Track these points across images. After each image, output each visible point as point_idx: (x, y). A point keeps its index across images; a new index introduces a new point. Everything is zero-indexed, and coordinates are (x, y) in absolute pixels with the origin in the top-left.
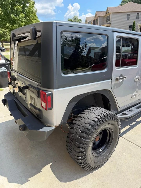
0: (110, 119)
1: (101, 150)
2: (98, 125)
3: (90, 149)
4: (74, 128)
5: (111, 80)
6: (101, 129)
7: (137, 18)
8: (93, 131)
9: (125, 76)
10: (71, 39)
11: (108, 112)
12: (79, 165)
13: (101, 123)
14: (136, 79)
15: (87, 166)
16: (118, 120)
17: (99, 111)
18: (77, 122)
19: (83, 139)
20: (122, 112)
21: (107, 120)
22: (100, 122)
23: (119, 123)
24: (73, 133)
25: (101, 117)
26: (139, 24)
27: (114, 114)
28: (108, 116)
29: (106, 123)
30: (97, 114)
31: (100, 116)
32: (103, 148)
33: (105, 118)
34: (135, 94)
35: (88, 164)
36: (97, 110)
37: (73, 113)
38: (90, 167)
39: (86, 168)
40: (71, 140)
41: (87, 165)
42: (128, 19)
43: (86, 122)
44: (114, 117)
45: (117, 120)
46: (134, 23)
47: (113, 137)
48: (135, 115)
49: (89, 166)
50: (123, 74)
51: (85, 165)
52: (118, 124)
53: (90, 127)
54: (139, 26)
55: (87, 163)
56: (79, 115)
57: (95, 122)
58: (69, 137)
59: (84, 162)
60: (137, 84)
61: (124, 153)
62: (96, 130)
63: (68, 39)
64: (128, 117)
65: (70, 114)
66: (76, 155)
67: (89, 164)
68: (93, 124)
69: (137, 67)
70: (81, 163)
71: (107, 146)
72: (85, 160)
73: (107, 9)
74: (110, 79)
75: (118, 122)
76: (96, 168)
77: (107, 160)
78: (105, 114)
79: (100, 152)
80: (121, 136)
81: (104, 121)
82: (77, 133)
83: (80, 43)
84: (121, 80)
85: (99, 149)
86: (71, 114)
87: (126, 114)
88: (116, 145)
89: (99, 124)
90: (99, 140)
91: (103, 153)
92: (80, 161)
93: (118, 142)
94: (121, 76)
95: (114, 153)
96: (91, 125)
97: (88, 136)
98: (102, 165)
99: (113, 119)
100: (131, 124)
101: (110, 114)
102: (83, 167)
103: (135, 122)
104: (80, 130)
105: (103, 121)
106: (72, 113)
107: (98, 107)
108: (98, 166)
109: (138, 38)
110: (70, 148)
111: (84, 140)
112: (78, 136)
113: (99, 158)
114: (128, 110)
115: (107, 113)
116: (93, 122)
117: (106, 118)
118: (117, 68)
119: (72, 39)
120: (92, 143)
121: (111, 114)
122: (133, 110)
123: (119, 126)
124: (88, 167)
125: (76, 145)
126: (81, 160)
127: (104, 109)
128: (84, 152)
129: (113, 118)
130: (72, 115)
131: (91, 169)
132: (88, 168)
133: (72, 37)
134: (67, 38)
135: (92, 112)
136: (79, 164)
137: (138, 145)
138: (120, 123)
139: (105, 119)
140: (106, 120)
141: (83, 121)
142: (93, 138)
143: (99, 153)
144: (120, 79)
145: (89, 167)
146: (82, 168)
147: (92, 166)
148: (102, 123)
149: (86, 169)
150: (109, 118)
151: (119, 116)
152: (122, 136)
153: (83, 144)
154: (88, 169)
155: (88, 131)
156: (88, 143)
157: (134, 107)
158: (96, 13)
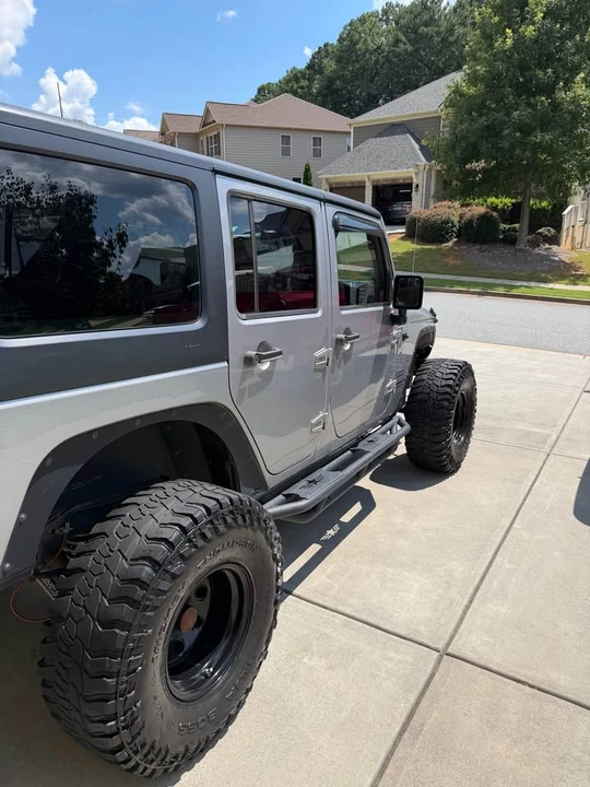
0: (235, 520)
1: (208, 667)
2: (182, 557)
3: (158, 673)
4: (73, 589)
5: (226, 364)
6: (200, 571)
7: (317, 153)
8: (164, 585)
9: (278, 350)
10: (46, 197)
11: (223, 494)
12: (111, 762)
13: (196, 546)
14: (321, 359)
15: (150, 757)
16: (265, 521)
17: (186, 495)
18: (89, 561)
19: (117, 631)
20: (285, 493)
21: (222, 528)
22: (190, 541)
23: (271, 533)
24: (69, 615)
25: (195, 521)
26: (324, 176)
27: (250, 501)
28: (225, 511)
29: (217, 543)
30: (180, 507)
31: (191, 516)
32: (217, 656)
33: (211, 522)
34: (324, 418)
35: (152, 747)
36: (178, 494)
37: (68, 525)
38: (165, 757)
39: (146, 769)
40: (64, 649)
41: (148, 753)
42: (286, 152)
43: (129, 553)
44: (249, 512)
45: (263, 523)
46: (307, 170)
47: (256, 601)
48: (329, 498)
49: (156, 756)
50: (269, 342)
51: (136, 753)
52: (267, 538)
53: (146, 571)
54: (324, 182)
55: (149, 742)
56: (96, 529)
57: (171, 545)
58: (49, 639)
59: (134, 738)
60: (324, 376)
61: (306, 660)
62: (178, 581)
63: (34, 195)
64: (306, 506)
65: (53, 531)
66: (88, 718)
67: (157, 746)
68: (159, 558)
69: (319, 314)
70: (121, 748)
71: (231, 643)
72: (135, 730)
73: (207, 111)
74: (223, 361)
75: (266, 529)
76: (191, 756)
77: (240, 706)
78: (211, 504)
79: (207, 677)
80: (290, 593)
81: (209, 535)
82: (87, 612)
83: (96, 224)
84: (265, 366)
85: (198, 665)
86: (57, 532)
87: (297, 498)
88: (270, 633)
89: (186, 549)
90: (197, 625)
91: (217, 677)
92: (115, 742)
93: (278, 617)
94: (263, 346)
95: (267, 668)
96: (155, 564)
97: (139, 617)
98: (220, 733)
99: (245, 521)
100: (324, 538)
101: (231, 500)
102: (132, 763)
103: (337, 527)
104: (103, 594)
105: (203, 536)
106: (63, 526)
107: (181, 482)
108: (200, 744)
109: (309, 209)
110: (59, 691)
111: (124, 633)
112: (94, 625)
113: (200, 706)
114: (304, 482)
115: (219, 497)
116: (163, 547)
117: (216, 522)
118: (244, 316)
119: (55, 199)
120: (162, 642)
121: (237, 503)
122: (321, 478)
123: (272, 547)
124: (152, 761)
125: (88, 666)
126: (117, 733)
127: (207, 486)
128: (129, 692)
129: (247, 517)
130: (62, 536)
131: (172, 762)
132: (153, 766)
133: (53, 188)
134: (28, 189)
135: (158, 504)
136: (108, 756)
137: (354, 614)
138: (278, 535)
139: (213, 523)
140: (216, 530)
141: (116, 549)
142: (167, 619)
143: (203, 682)
144: (261, 358)
145: (160, 758)
146: (128, 770)
147: (173, 752)
148: (200, 543)
149: (148, 772)
150: (229, 519)
151: (273, 507)
152: (295, 592)
153: (121, 654)
154: (154, 771)
155: (140, 592)
156: (141, 646)
157: (324, 468)
158: (164, 120)
